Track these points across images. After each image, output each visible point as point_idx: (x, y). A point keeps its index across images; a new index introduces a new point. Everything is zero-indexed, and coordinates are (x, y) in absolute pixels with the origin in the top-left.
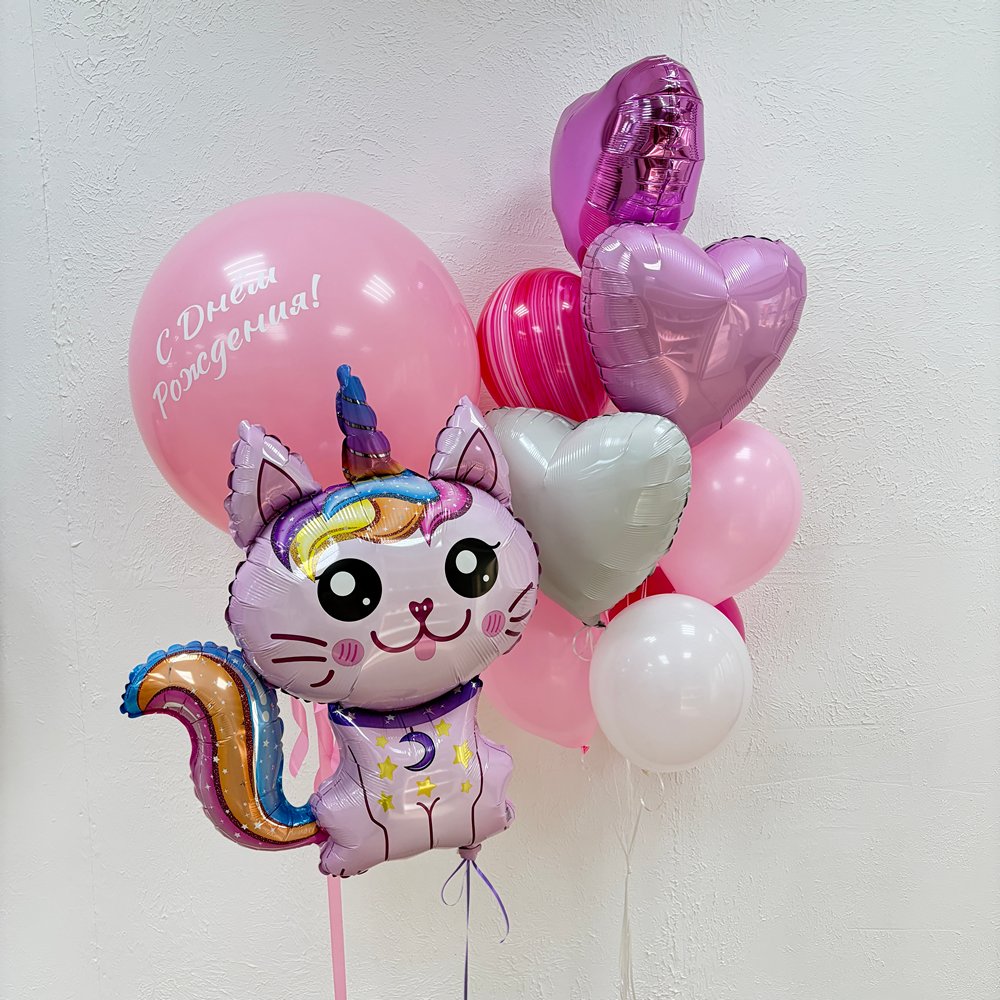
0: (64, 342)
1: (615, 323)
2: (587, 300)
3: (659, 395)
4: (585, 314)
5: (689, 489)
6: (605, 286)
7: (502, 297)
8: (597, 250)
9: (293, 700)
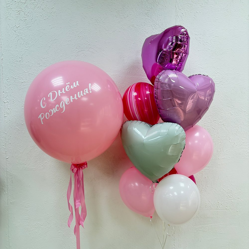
0: (6, 102)
1: (163, 97)
2: (156, 91)
3: (176, 118)
4: (155, 94)
5: (185, 145)
6: (162, 87)
7: (132, 89)
8: (160, 77)
9: (69, 204)
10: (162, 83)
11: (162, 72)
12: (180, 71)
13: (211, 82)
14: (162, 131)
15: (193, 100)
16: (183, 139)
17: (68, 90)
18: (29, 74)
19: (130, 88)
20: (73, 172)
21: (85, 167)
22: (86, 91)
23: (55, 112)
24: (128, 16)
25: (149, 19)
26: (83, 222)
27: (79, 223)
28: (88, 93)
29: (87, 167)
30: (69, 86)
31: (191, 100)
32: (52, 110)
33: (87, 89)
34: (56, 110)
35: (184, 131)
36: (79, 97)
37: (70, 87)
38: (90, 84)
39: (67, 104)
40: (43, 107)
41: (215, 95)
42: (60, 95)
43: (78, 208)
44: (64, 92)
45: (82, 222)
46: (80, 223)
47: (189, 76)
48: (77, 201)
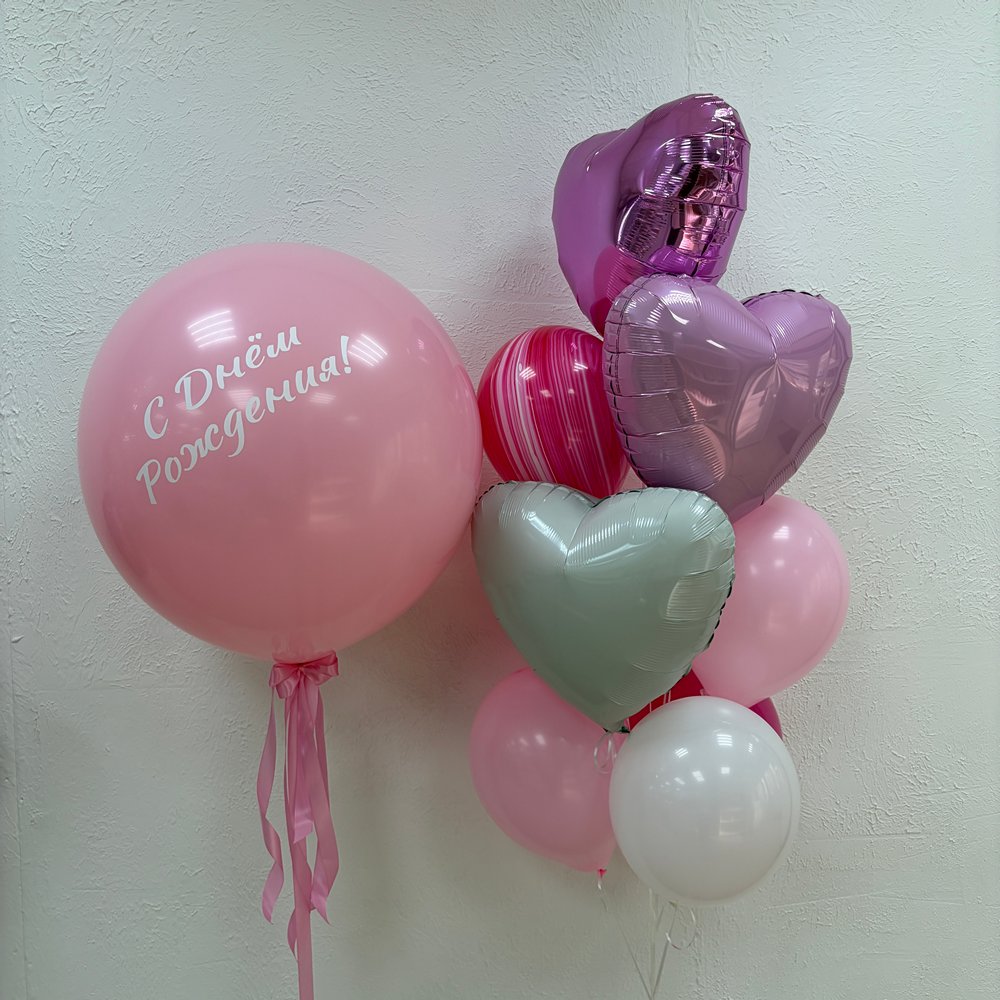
0: (9, 412)
1: (643, 385)
2: (614, 360)
3: (692, 468)
4: (610, 375)
5: (733, 577)
6: (634, 344)
7: (514, 355)
8: (627, 304)
9: (265, 823)
10: (637, 330)
11: (635, 283)
12: (708, 281)
13: (834, 321)
14: (640, 523)
15: (762, 393)
16: (724, 555)
17: (255, 363)
18: (100, 298)
19: (508, 350)
20: (281, 697)
21: (329, 672)
22: (327, 366)
23: (203, 454)
24: (494, 58)
25: (581, 72)
26: (325, 896)
27: (306, 902)
28: (336, 373)
29: (338, 674)
30: (258, 347)
31: (754, 393)
32: (193, 445)
33: (332, 360)
34: (210, 446)
35: (727, 522)
36: (301, 390)
37: (264, 352)
38: (344, 339)
39: (251, 419)
40: (153, 435)
41: (850, 369)
42: (221, 385)
43: (304, 840)
44: (239, 374)
45: (322, 898)
46: (313, 900)
47: (745, 297)
48: (297, 813)
